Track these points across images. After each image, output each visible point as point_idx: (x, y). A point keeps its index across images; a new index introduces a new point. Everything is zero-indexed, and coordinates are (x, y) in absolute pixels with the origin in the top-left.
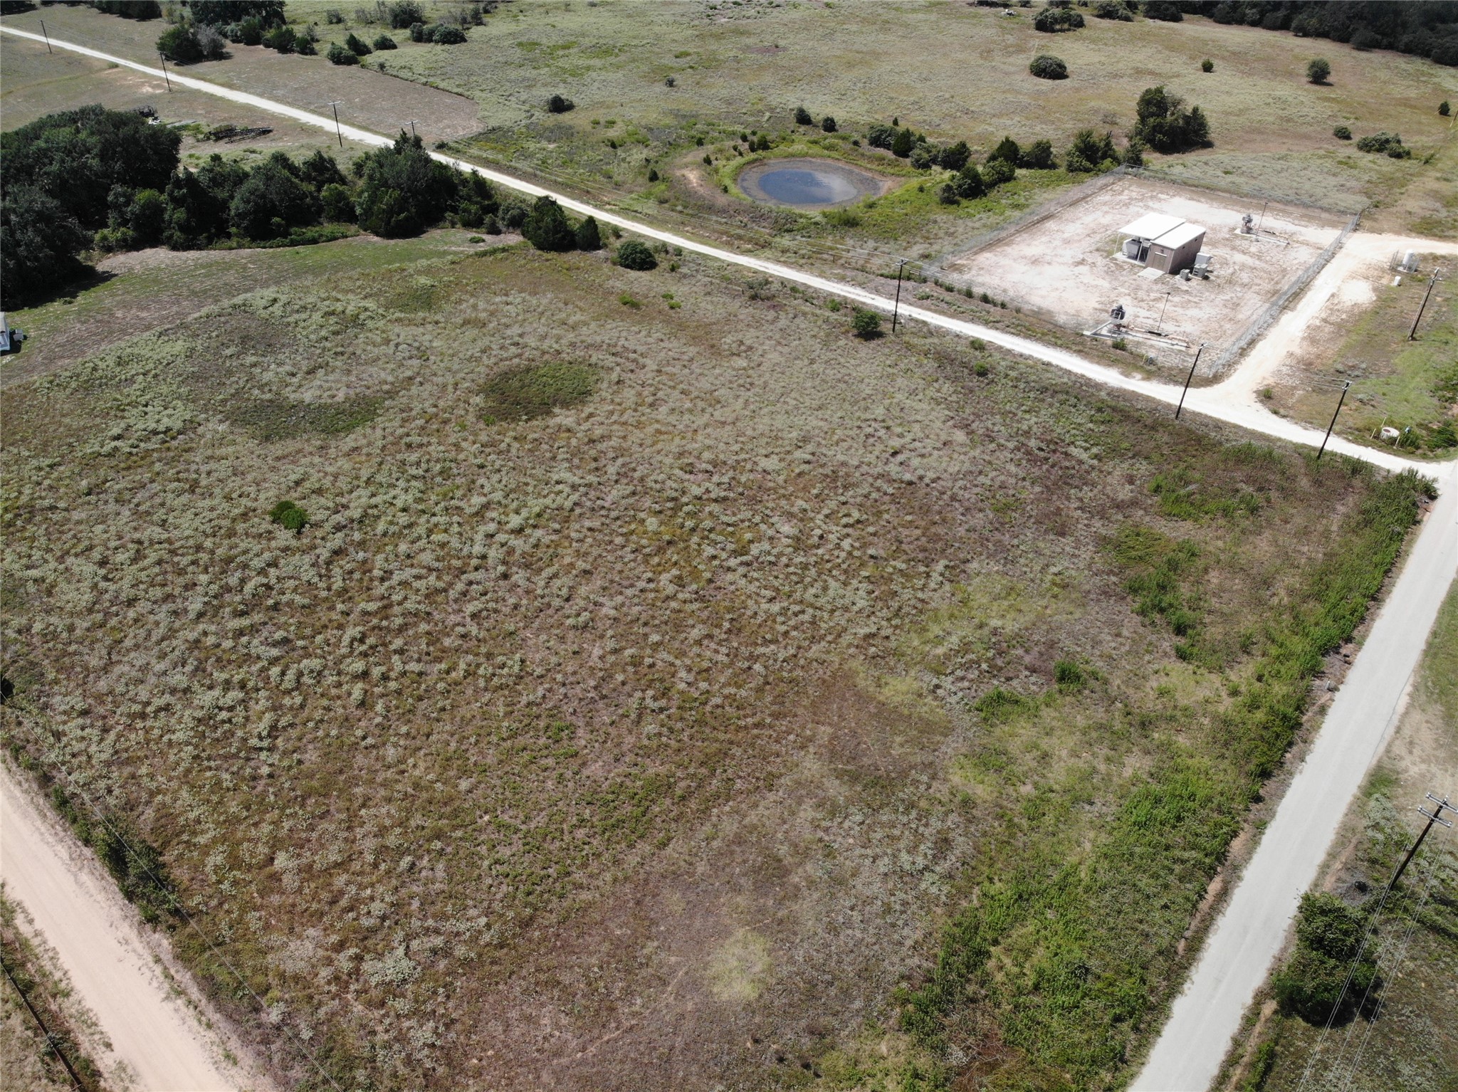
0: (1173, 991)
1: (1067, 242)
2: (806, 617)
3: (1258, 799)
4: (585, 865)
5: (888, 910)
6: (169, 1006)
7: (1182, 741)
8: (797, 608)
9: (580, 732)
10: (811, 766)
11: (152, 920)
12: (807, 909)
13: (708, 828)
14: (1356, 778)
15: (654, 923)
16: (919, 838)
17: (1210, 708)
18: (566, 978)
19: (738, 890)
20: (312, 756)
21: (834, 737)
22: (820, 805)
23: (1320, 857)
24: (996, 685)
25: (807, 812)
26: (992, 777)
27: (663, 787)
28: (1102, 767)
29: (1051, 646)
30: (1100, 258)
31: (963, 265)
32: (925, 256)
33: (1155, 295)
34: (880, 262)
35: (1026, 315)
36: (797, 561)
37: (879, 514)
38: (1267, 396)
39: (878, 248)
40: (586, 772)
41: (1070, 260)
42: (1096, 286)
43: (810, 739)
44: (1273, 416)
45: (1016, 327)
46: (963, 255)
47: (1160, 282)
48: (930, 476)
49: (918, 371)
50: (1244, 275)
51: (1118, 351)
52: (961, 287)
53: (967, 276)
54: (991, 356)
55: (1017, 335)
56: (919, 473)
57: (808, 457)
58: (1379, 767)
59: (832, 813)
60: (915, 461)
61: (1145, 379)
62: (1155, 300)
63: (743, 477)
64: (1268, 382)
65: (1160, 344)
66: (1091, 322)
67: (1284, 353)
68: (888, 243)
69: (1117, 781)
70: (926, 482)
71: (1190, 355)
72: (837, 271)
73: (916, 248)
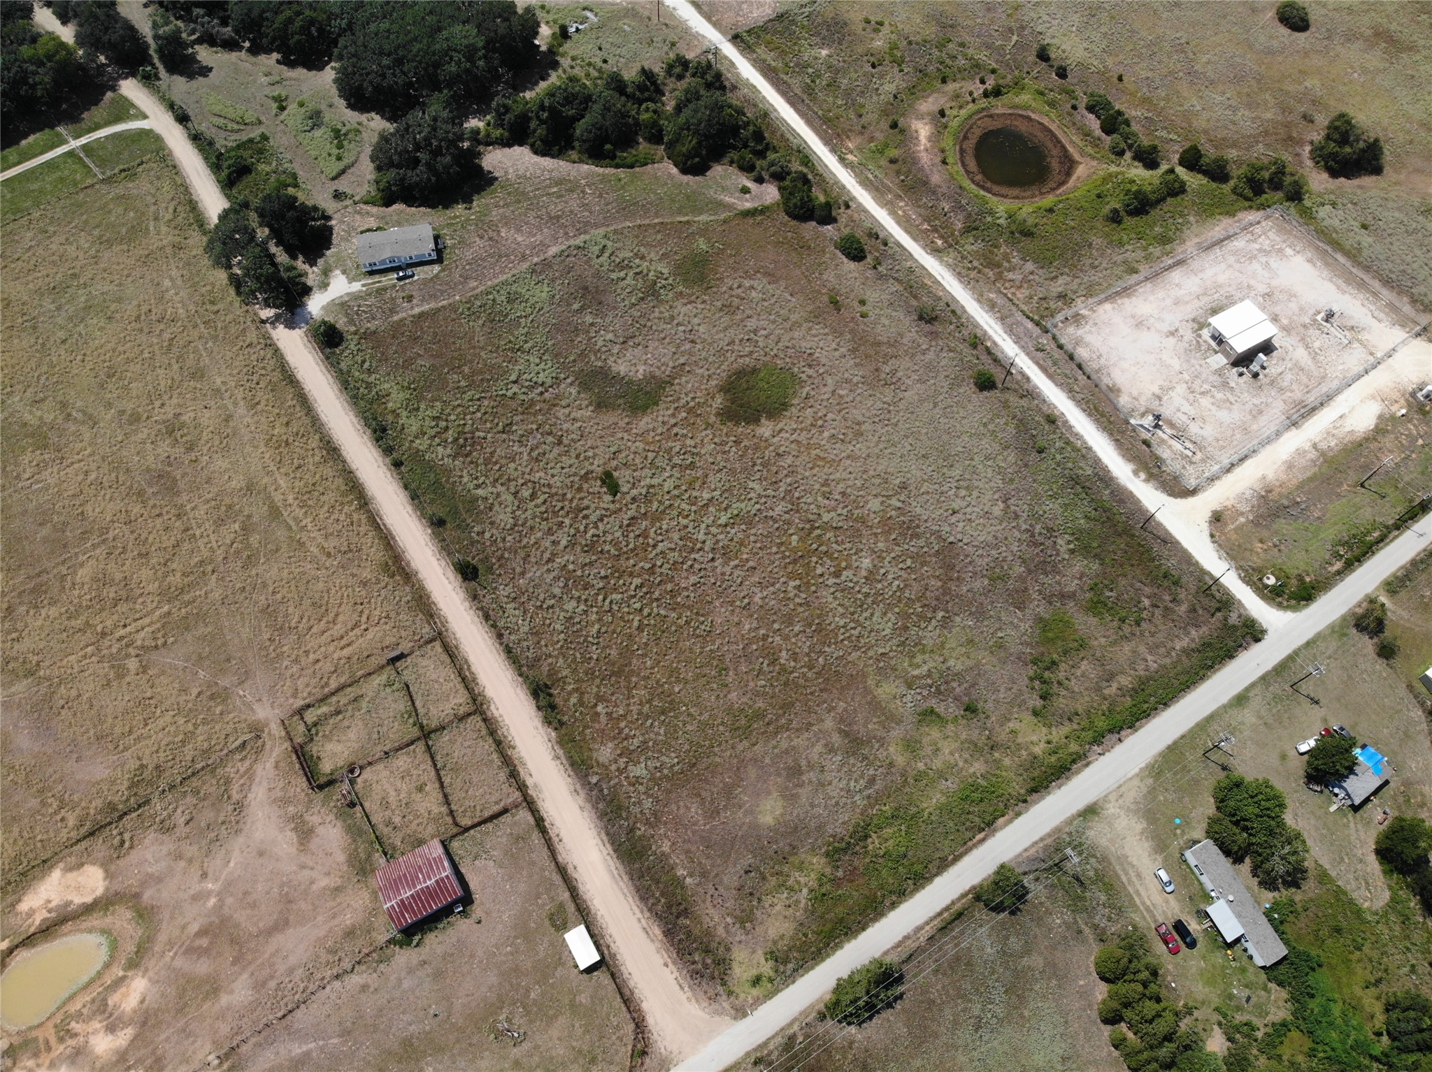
0: (936, 875)
1: (1177, 303)
2: (855, 632)
3: (1025, 801)
4: (720, 745)
5: (837, 803)
6: (554, 763)
7: (1007, 761)
8: (852, 625)
9: (731, 673)
10: (829, 723)
11: (549, 723)
12: (804, 792)
13: (774, 742)
14: (1080, 805)
15: (742, 780)
16: (862, 776)
17: (1031, 747)
18: (704, 794)
19: (779, 775)
20: (614, 653)
21: (845, 710)
22: (826, 745)
23: (1036, 838)
24: (933, 703)
25: (819, 748)
26: (908, 755)
27: (759, 715)
28: (961, 764)
29: (973, 686)
30: (1190, 331)
31: (1083, 317)
32: (1062, 296)
33: (1206, 387)
34: (1027, 293)
35: (1101, 391)
36: (864, 590)
37: (923, 564)
38: (1217, 518)
39: (1032, 273)
40: (729, 696)
41: (1165, 327)
42: (1168, 367)
43: (834, 708)
44: (1208, 539)
45: (1088, 402)
46: (1090, 301)
47: (1219, 372)
48: (965, 541)
49: (1000, 435)
50: (1289, 377)
51: (1144, 447)
52: (1069, 347)
53: (1080, 332)
54: (1054, 432)
55: (1084, 411)
56: (959, 536)
57: (899, 504)
58: (1095, 804)
59: (830, 751)
60: (961, 525)
61: (1147, 480)
62: (1202, 393)
63: (856, 512)
64: (1229, 504)
65: (1177, 446)
66: (1142, 410)
67: (1260, 475)
68: (1042, 268)
69: (964, 773)
70: (960, 544)
71: (1191, 463)
72: (992, 296)
73: (1060, 281)
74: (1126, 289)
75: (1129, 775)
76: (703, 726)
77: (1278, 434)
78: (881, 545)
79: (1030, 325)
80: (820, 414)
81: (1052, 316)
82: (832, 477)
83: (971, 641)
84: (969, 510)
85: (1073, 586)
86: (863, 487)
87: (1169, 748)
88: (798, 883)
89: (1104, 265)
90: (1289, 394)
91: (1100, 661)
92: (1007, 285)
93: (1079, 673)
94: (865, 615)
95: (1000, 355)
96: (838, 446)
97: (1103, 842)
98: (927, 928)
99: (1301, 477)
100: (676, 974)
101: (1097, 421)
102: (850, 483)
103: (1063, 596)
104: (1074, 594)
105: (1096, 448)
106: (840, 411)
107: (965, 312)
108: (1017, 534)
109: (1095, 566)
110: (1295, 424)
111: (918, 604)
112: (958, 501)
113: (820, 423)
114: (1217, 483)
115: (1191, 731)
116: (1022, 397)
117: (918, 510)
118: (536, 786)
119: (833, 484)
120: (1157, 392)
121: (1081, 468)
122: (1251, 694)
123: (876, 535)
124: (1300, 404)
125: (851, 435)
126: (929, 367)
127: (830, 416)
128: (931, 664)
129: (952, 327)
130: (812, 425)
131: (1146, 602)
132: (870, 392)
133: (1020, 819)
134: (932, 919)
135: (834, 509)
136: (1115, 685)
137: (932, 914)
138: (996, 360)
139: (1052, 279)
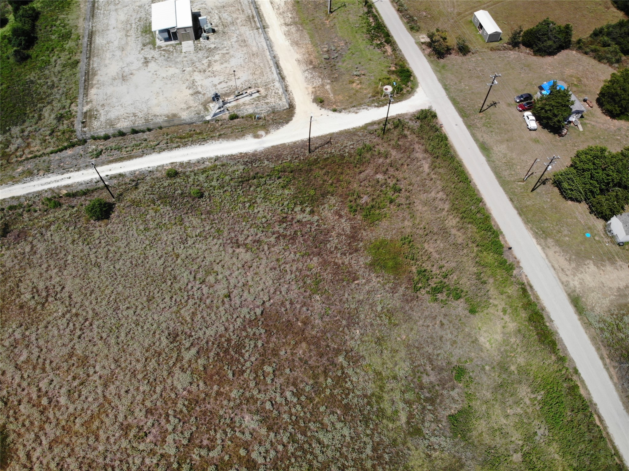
1: (122, 49)
3: (563, 359)
7: (521, 360)
14: (570, 309)
24: (444, 413)
28: (519, 411)
29: (431, 361)
30: (152, 51)
31: (90, 110)
32: (60, 118)
33: (205, 61)
34: (38, 142)
35: (168, 127)
36: (285, 440)
37: (275, 353)
38: (320, 102)
39: (23, 131)
41: (140, 64)
42: (173, 76)
44: (336, 114)
45: (172, 142)
46: (79, 100)
47: (197, 49)
48: (266, 298)
49: (166, 220)
50: (225, 15)
51: (236, 121)
52: (111, 132)
53: (103, 119)
54: (188, 177)
55: (179, 147)
56: (259, 302)
57: (193, 351)
58: (569, 295)
60: (246, 294)
61: (267, 132)
62: (209, 66)
63: (180, 406)
64: (311, 90)
65: (246, 99)
66: (201, 107)
67: (296, 63)
68: (24, 121)
69: (530, 410)
70: (267, 304)
71: (265, 97)
72: (20, 169)
73: (46, 114)
74: (87, 73)
75: (544, 255)
77: (267, 39)
78: (234, 394)
79: (69, 152)
80: (34, 396)
81: (73, 131)
82: (121, 418)
83: (379, 341)
84: (233, 281)
85: (346, 225)
86: (152, 385)
87: (520, 214)
89: (55, 79)
90: (238, 21)
91: (428, 233)
92: (18, 154)
93: (435, 255)
94: (317, 451)
95: (83, 188)
96: (84, 392)
97: (606, 302)
99: (308, 41)
101: (193, 142)
102: (139, 398)
103: (353, 237)
104: (353, 227)
105: (219, 154)
106: (44, 370)
107: (18, 198)
108: (276, 249)
109: (333, 200)
110: (264, 28)
111: (321, 379)
112: (218, 287)
113: (45, 401)
114: (290, 88)
115: (507, 192)
116: (136, 187)
117: (210, 332)
119: (130, 420)
120: (191, 91)
121: (234, 172)
122: (481, 140)
123: (218, 393)
124: (250, 19)
125: (80, 371)
126: (52, 254)
127: (43, 385)
128: (397, 396)
129: (26, 215)
130: (42, 413)
131: (380, 176)
132: (42, 325)
133: (580, 371)
135: (164, 433)
136: (454, 231)
138: (85, 193)
139: (40, 118)
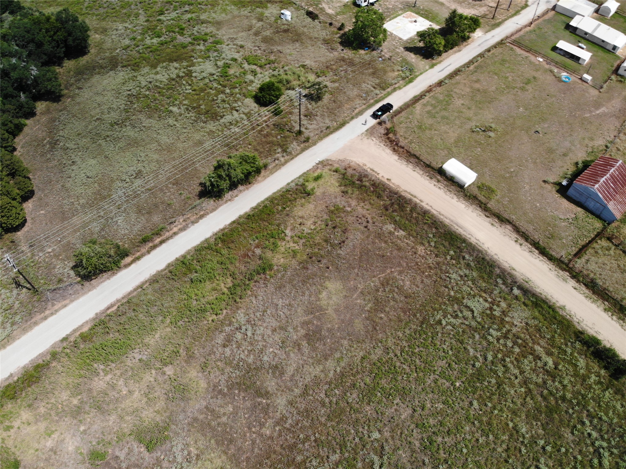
3: (53, 354)
6: (562, 304)
7: (65, 395)
9: (417, 444)
10: (281, 401)
12: (300, 317)
13: (343, 364)
18: (403, 299)
19: (330, 330)
22: (282, 374)
25: (290, 369)
26: (184, 381)
28: (121, 382)
40: (410, 411)
43: (277, 423)
59: (276, 367)
69: (118, 372)
76: (428, 368)
88: (294, 242)
98: (175, 230)
100: (380, 176)
118: (565, 280)
134: (171, 237)
137: (171, 241)
